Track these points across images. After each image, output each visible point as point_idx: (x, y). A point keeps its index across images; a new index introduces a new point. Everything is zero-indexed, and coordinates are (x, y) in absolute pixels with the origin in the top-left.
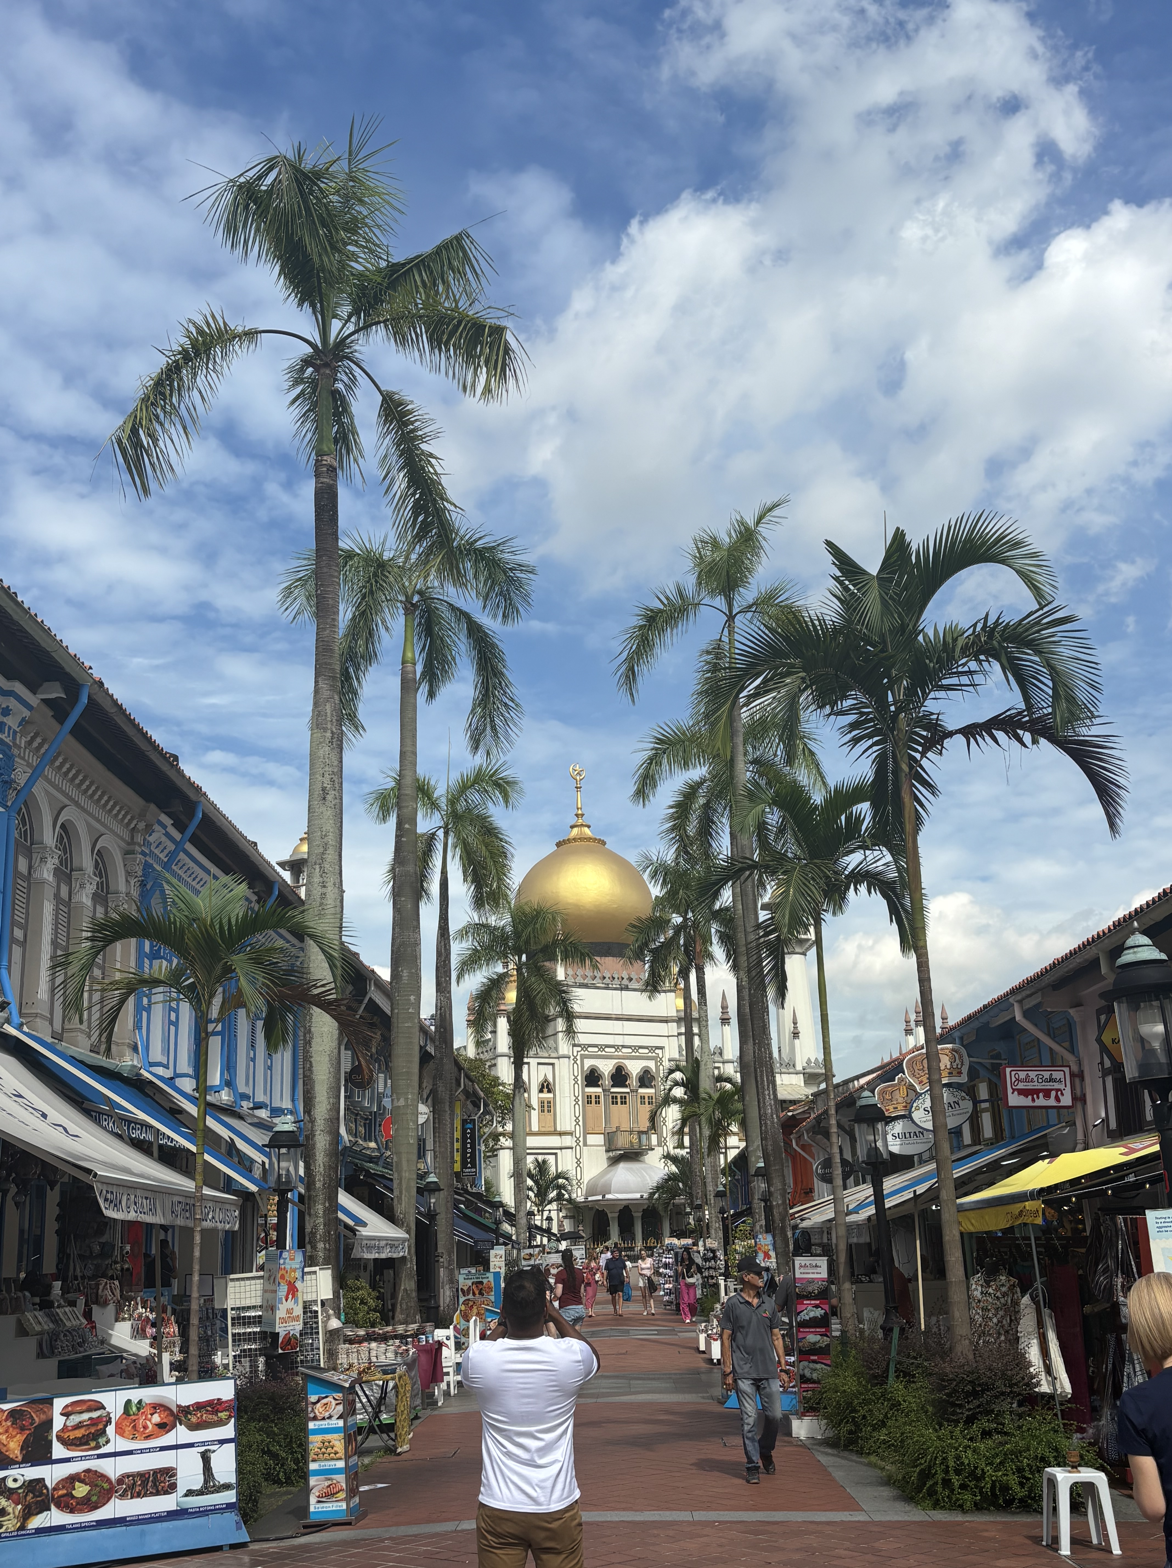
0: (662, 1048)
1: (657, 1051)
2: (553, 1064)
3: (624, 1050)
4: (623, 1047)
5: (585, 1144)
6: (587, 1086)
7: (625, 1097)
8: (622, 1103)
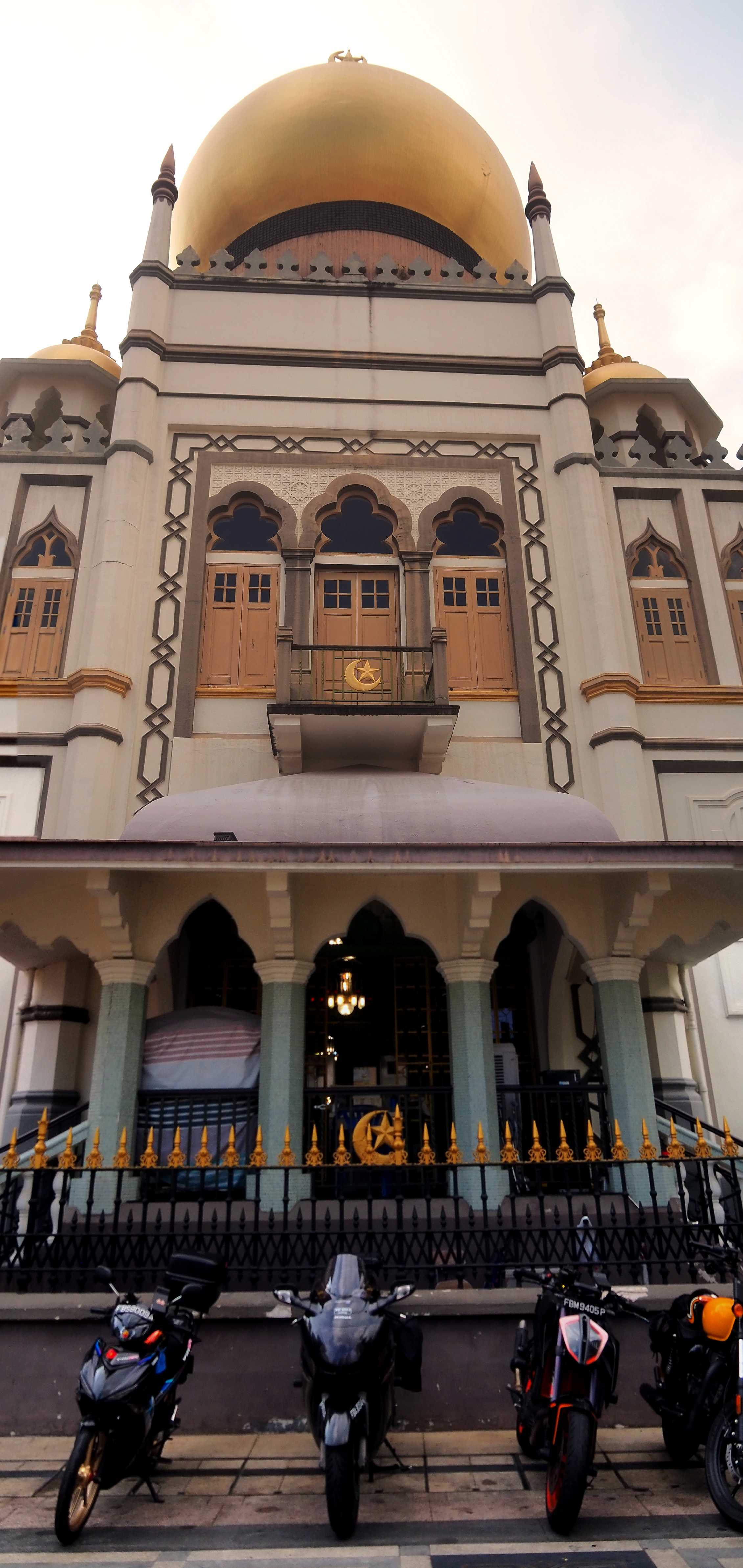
0: (531, 443)
1: (510, 452)
2: (84, 482)
3: (379, 448)
4: (375, 436)
5: (185, 729)
6: (218, 547)
7: (383, 586)
8: (367, 603)
